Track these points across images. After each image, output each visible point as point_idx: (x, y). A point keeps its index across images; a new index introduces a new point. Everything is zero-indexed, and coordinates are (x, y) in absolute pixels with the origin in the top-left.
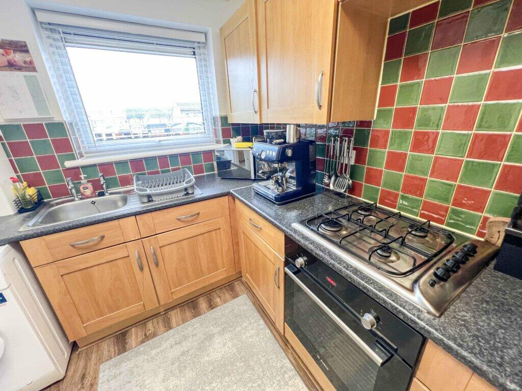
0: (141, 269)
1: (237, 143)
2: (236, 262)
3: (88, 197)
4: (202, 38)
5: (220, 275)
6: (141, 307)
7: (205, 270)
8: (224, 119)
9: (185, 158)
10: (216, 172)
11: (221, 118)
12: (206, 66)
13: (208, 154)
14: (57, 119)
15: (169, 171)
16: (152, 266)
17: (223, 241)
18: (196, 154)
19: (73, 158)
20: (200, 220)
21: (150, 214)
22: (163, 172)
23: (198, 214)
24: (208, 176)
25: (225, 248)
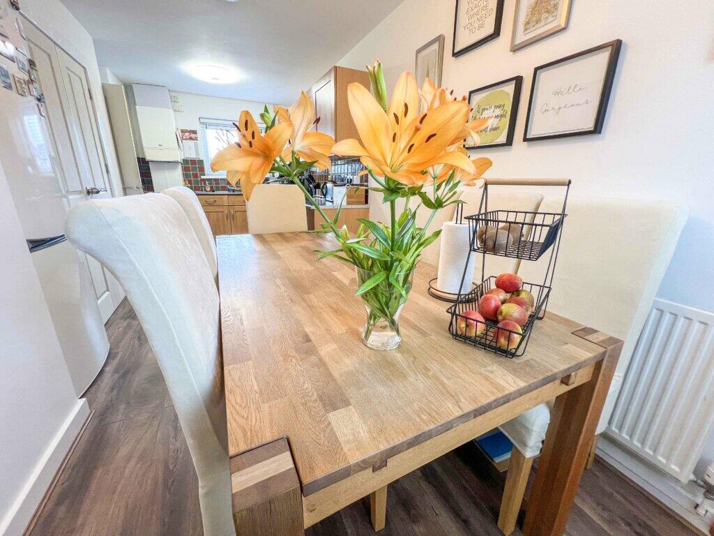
0: (227, 219)
3: (208, 192)
14: (201, 159)
19: (204, 175)
21: (233, 196)
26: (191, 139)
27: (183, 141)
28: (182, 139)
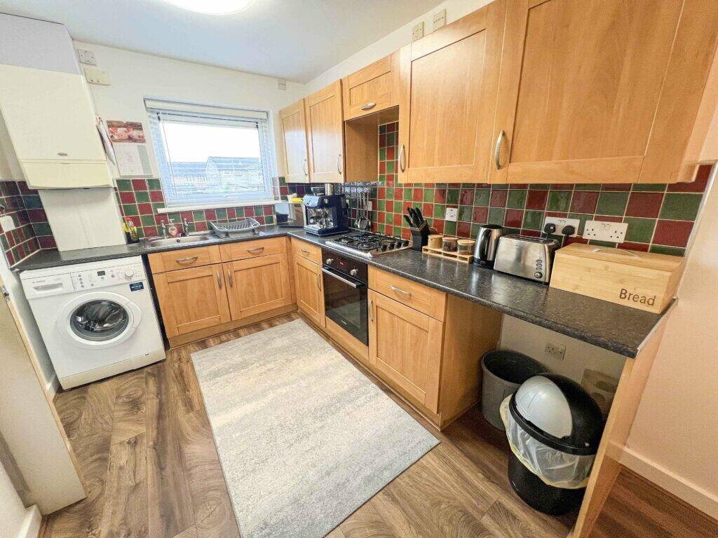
0: (220, 287)
1: (293, 198)
2: (293, 294)
3: (173, 237)
4: (264, 116)
5: (279, 303)
6: (217, 319)
7: (267, 297)
8: (282, 180)
9: (249, 210)
10: (275, 223)
11: (280, 178)
12: (266, 136)
13: (269, 209)
14: (155, 177)
15: (235, 220)
16: (228, 286)
17: (282, 273)
18: (257, 207)
19: (163, 206)
20: (264, 253)
21: (228, 245)
22: (230, 221)
23: (263, 248)
24: (268, 226)
25: (283, 280)
26: (130, 139)
27: (114, 144)
28: (113, 140)
